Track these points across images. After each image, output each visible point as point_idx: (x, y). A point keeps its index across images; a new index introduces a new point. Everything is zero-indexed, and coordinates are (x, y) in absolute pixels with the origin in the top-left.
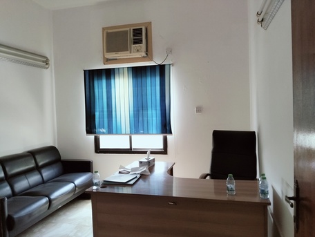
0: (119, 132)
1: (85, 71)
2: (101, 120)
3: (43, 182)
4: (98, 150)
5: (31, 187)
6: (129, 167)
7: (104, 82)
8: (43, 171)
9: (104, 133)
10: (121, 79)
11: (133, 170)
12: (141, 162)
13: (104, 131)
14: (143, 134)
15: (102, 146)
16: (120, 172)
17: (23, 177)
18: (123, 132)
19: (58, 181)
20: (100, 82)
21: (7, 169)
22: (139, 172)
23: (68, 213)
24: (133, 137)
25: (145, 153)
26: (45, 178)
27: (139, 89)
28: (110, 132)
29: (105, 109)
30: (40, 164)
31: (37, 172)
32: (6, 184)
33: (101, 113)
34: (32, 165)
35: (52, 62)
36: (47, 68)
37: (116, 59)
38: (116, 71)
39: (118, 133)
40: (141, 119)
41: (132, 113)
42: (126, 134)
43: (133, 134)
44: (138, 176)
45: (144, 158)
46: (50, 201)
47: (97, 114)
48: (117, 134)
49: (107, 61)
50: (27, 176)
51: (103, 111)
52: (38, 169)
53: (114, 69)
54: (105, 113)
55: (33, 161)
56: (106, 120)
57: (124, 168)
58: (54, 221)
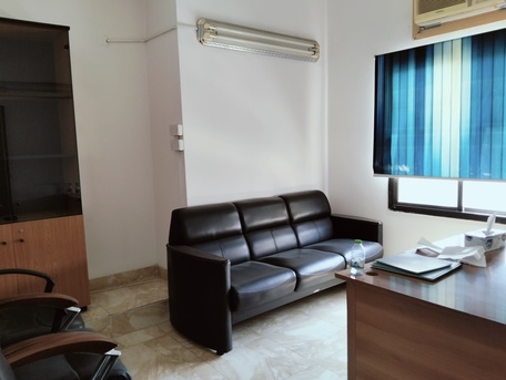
0: (435, 172)
1: (377, 57)
2: (402, 148)
3: (299, 246)
4: (394, 204)
5: (278, 251)
6: (440, 244)
7: (412, 72)
8: (299, 228)
9: (405, 174)
10: (447, 64)
11: (448, 251)
12: (469, 238)
13: (407, 169)
14: (490, 178)
15: (402, 198)
16: (419, 252)
17: (268, 233)
18: (445, 172)
19: (320, 248)
20: (403, 75)
21: (246, 218)
22: (460, 257)
23: (332, 305)
24: (466, 184)
25: (484, 219)
26: (302, 241)
27: (485, 81)
28: (418, 171)
29: (411, 128)
30: (296, 217)
31: (290, 229)
32: (243, 239)
33: (402, 136)
34: (283, 217)
35: (324, 48)
36: (316, 60)
37: (439, 25)
38: (437, 51)
39: (435, 174)
40: (485, 146)
41: (466, 133)
42: (450, 178)
43: (466, 178)
44: (455, 265)
45: (478, 230)
46: (298, 279)
47: (394, 138)
48: (431, 176)
49: (420, 31)
50: (274, 232)
51: (406, 132)
52: (292, 224)
53: (433, 45)
54: (411, 136)
55: (286, 212)
56: (411, 148)
57: (430, 244)
58: (307, 312)
